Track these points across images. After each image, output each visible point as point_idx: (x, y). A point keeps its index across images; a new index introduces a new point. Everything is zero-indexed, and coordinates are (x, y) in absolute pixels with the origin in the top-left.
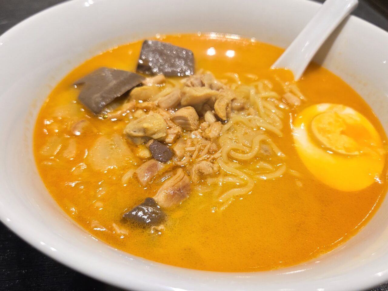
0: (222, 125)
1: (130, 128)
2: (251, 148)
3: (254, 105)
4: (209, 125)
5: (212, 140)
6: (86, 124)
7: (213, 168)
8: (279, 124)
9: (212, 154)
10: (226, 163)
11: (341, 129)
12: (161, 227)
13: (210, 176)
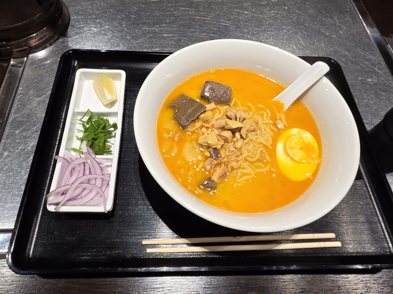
0: (243, 140)
1: (201, 140)
2: (256, 155)
3: (260, 129)
4: (237, 141)
5: (238, 149)
6: (179, 134)
7: (237, 165)
8: (271, 141)
9: (238, 157)
10: (244, 163)
11: (300, 146)
12: (215, 191)
13: (236, 169)
